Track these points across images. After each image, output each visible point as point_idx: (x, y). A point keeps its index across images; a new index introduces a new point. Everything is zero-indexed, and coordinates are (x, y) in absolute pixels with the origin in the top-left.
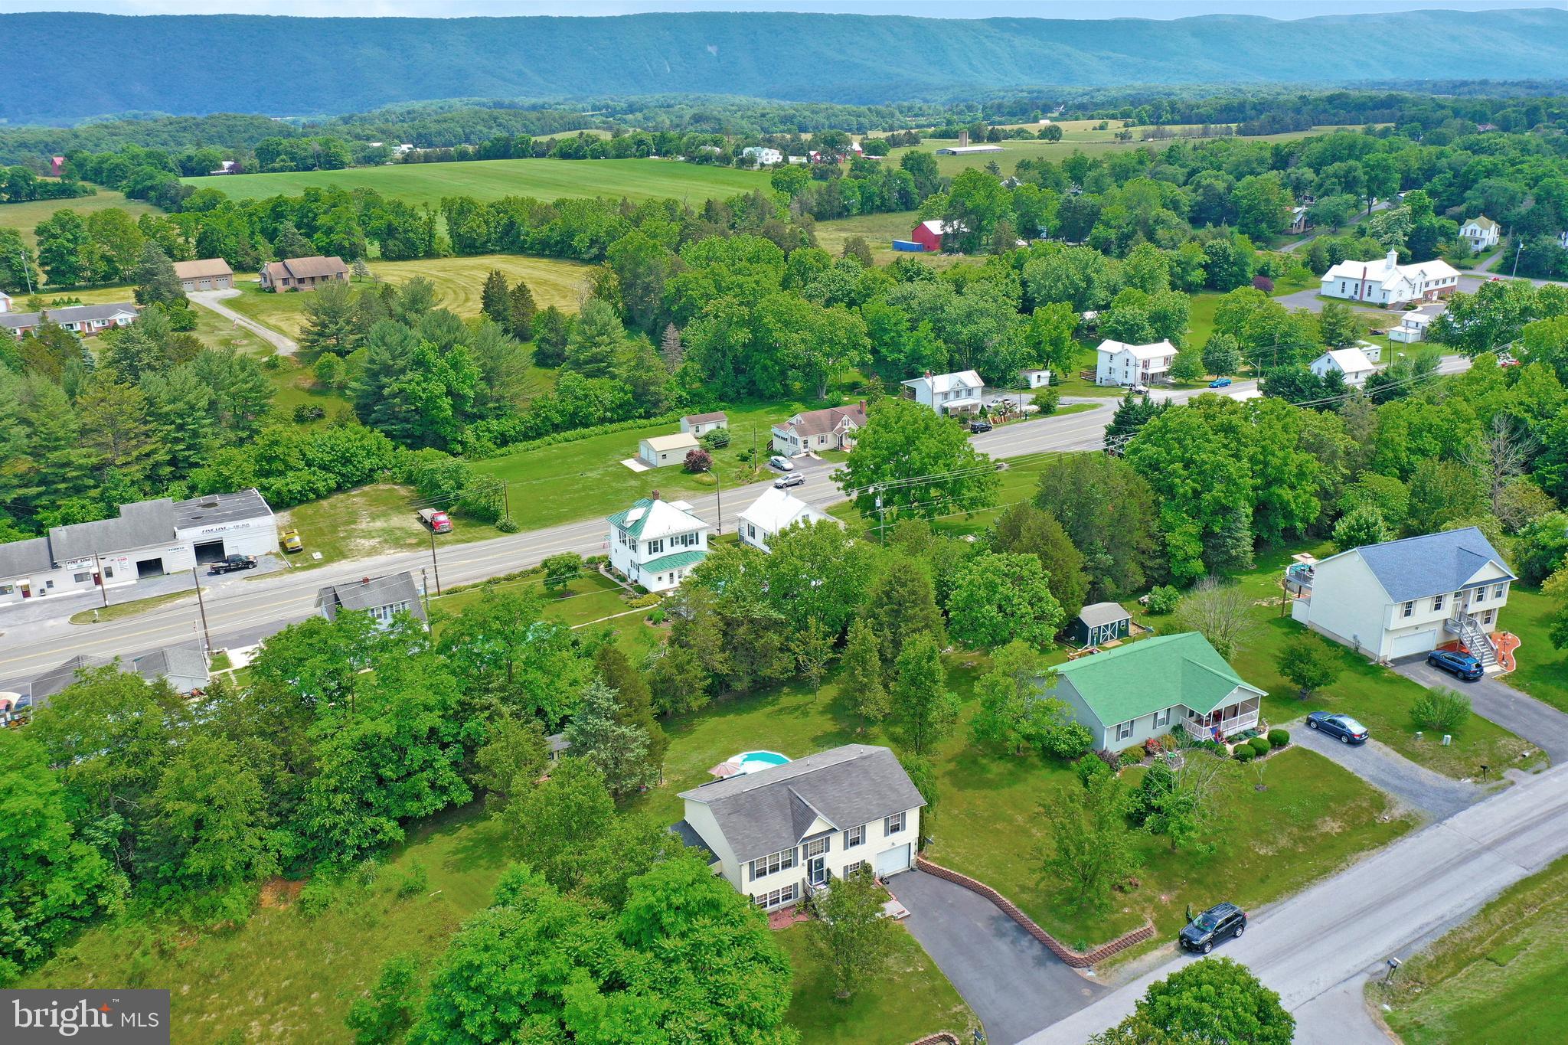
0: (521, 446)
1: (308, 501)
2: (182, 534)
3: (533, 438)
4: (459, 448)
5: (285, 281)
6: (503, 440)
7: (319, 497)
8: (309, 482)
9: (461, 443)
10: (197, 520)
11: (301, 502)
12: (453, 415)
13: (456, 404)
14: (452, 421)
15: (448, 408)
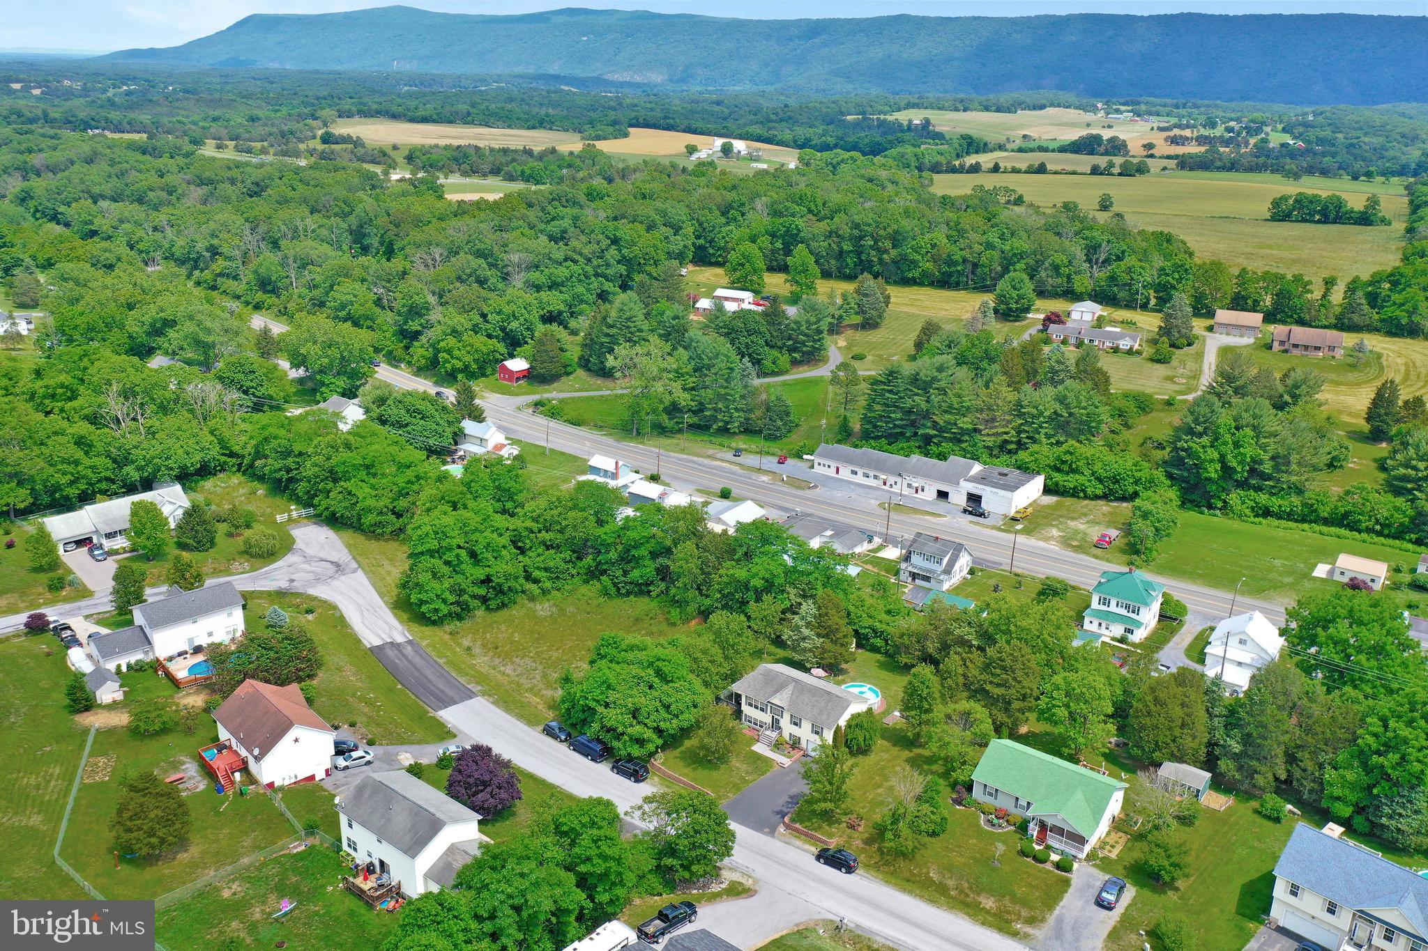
0: (1276, 522)
1: (1078, 497)
2: (963, 483)
3: (1296, 521)
4: (1220, 504)
5: (1282, 343)
6: (1267, 513)
7: (1086, 497)
8: (1084, 485)
9: (1225, 502)
10: (982, 479)
11: (1073, 496)
12: (1220, 478)
13: (1227, 471)
14: (1221, 483)
15: (1213, 471)
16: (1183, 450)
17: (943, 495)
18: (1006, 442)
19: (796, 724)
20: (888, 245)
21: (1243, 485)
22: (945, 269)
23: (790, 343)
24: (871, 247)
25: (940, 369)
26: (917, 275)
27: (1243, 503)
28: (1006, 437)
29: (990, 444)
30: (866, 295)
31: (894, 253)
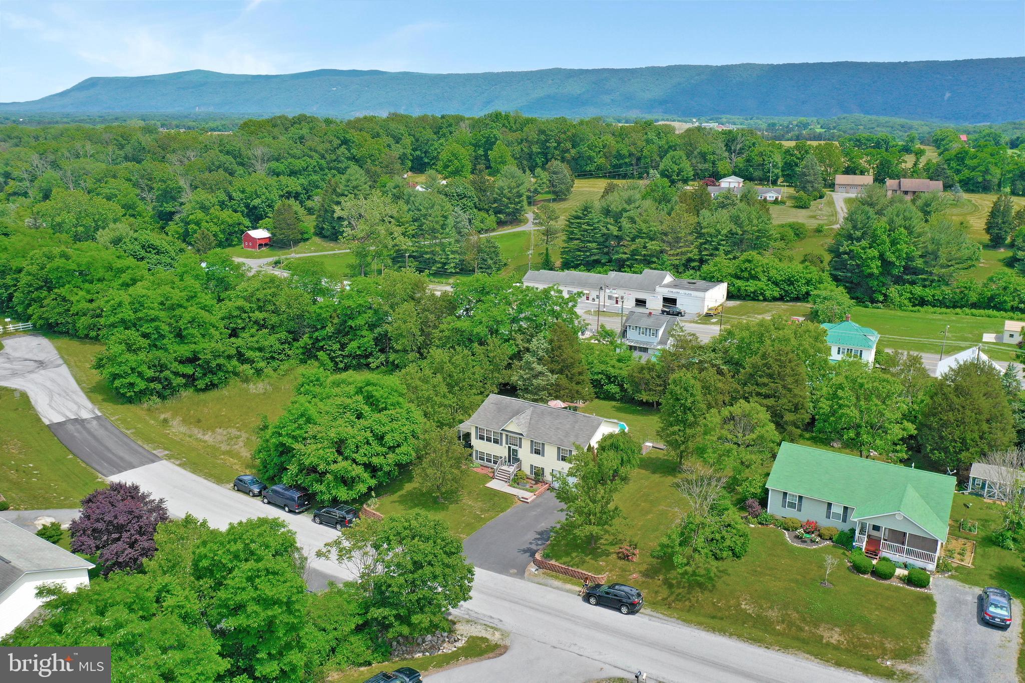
0: (931, 310)
1: (758, 300)
2: (658, 289)
3: (948, 307)
4: (881, 298)
6: (922, 302)
7: (765, 300)
8: (762, 289)
9: (885, 295)
10: (675, 286)
11: (754, 299)
12: (882, 274)
13: (886, 264)
14: (881, 279)
15: (875, 267)
16: (845, 253)
17: (641, 303)
18: (690, 260)
19: (537, 452)
20: (569, 145)
21: (898, 280)
22: (615, 162)
23: (495, 205)
24: (555, 148)
25: (629, 201)
26: (593, 168)
27: (901, 295)
28: (689, 255)
29: (677, 262)
30: (555, 173)
31: (573, 152)
